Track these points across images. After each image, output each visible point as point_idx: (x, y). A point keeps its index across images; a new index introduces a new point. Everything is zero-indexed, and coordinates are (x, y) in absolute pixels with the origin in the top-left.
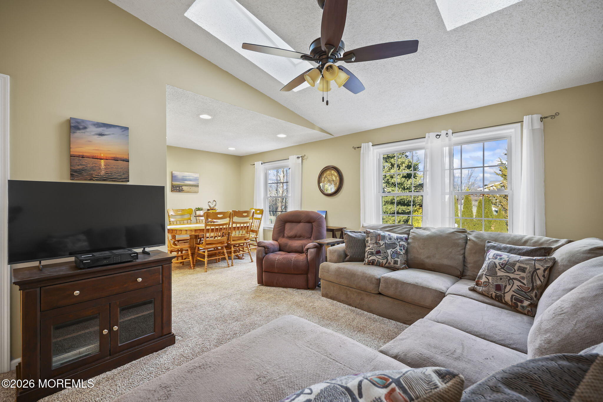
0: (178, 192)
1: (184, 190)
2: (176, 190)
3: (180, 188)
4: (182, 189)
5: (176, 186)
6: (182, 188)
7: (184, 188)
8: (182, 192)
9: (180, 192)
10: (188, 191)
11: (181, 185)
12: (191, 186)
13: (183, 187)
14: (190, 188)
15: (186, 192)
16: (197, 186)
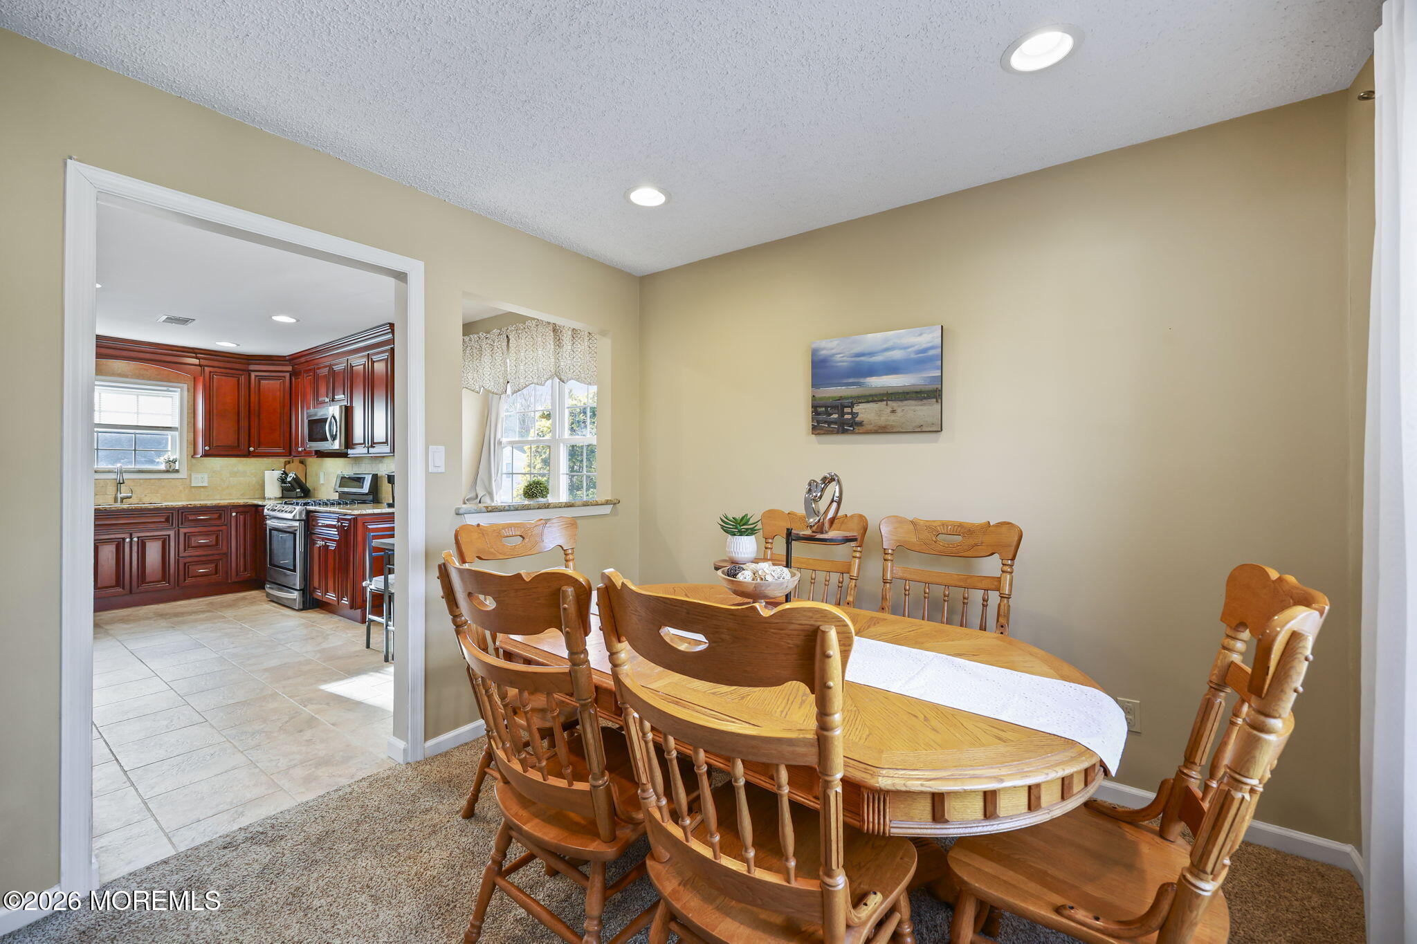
0: (838, 433)
1: (860, 424)
2: (830, 423)
3: (843, 414)
4: (854, 415)
5: (826, 407)
6: (852, 413)
7: (865, 412)
8: (853, 432)
9: (844, 432)
10: (885, 427)
11: (847, 398)
12: (896, 400)
13: (856, 409)
14: (893, 411)
15: (876, 432)
16: (933, 394)
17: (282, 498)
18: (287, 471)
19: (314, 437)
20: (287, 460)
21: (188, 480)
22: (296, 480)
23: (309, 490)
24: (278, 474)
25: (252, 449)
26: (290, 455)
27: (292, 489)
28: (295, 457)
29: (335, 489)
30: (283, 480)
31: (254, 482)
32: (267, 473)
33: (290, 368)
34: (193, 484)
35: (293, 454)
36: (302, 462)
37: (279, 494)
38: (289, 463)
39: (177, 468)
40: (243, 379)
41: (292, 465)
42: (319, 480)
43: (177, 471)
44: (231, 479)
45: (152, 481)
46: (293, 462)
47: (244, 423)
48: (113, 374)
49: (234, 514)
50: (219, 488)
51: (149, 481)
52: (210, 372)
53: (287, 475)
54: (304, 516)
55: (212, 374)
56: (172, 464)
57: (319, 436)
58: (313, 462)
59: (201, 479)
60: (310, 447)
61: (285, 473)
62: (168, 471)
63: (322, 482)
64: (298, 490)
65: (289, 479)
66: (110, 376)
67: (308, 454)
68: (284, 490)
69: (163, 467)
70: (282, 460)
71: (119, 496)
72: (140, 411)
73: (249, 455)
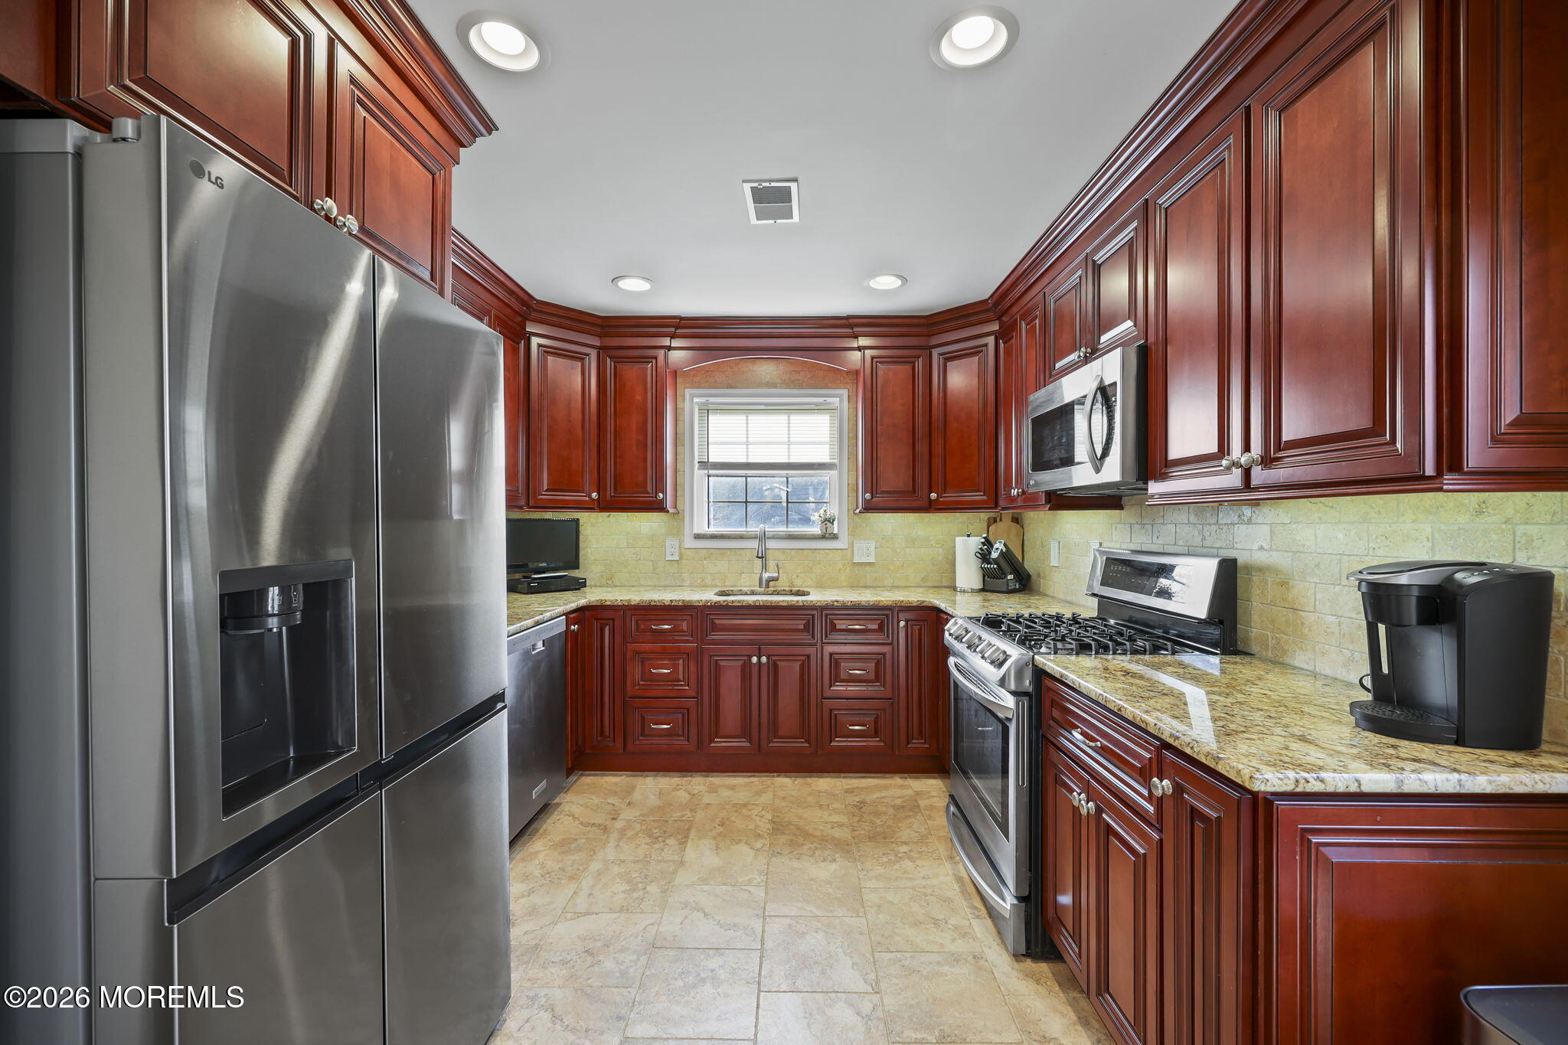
17: (983, 590)
18: (991, 538)
19: (1047, 457)
20: (992, 515)
21: (849, 552)
22: (1007, 555)
23: (1029, 576)
24: (975, 542)
25: (933, 496)
26: (996, 506)
27: (1000, 574)
28: (1004, 509)
29: (1090, 587)
30: (984, 556)
31: (940, 558)
32: (959, 540)
33: (995, 327)
34: (857, 560)
35: (1002, 503)
36: (1016, 520)
37: (978, 585)
38: (995, 521)
39: (835, 532)
40: (920, 364)
41: (1000, 524)
42: (1047, 557)
43: (835, 537)
44: (907, 550)
45: (806, 552)
46: (1001, 520)
47: (922, 448)
48: (760, 385)
49: (902, 624)
50: (892, 567)
51: (801, 551)
52: (872, 358)
53: (992, 546)
54: (1027, 684)
55: (875, 360)
56: (829, 524)
57: (1056, 455)
58: (1039, 519)
59: (865, 551)
60: (1037, 484)
61: (988, 543)
62: (823, 537)
63: (1054, 562)
64: (1010, 577)
65: (994, 555)
66: (757, 387)
67: (1030, 501)
68: (986, 575)
69: (816, 530)
70: (985, 515)
71: (766, 576)
72: (791, 440)
73: (930, 507)
